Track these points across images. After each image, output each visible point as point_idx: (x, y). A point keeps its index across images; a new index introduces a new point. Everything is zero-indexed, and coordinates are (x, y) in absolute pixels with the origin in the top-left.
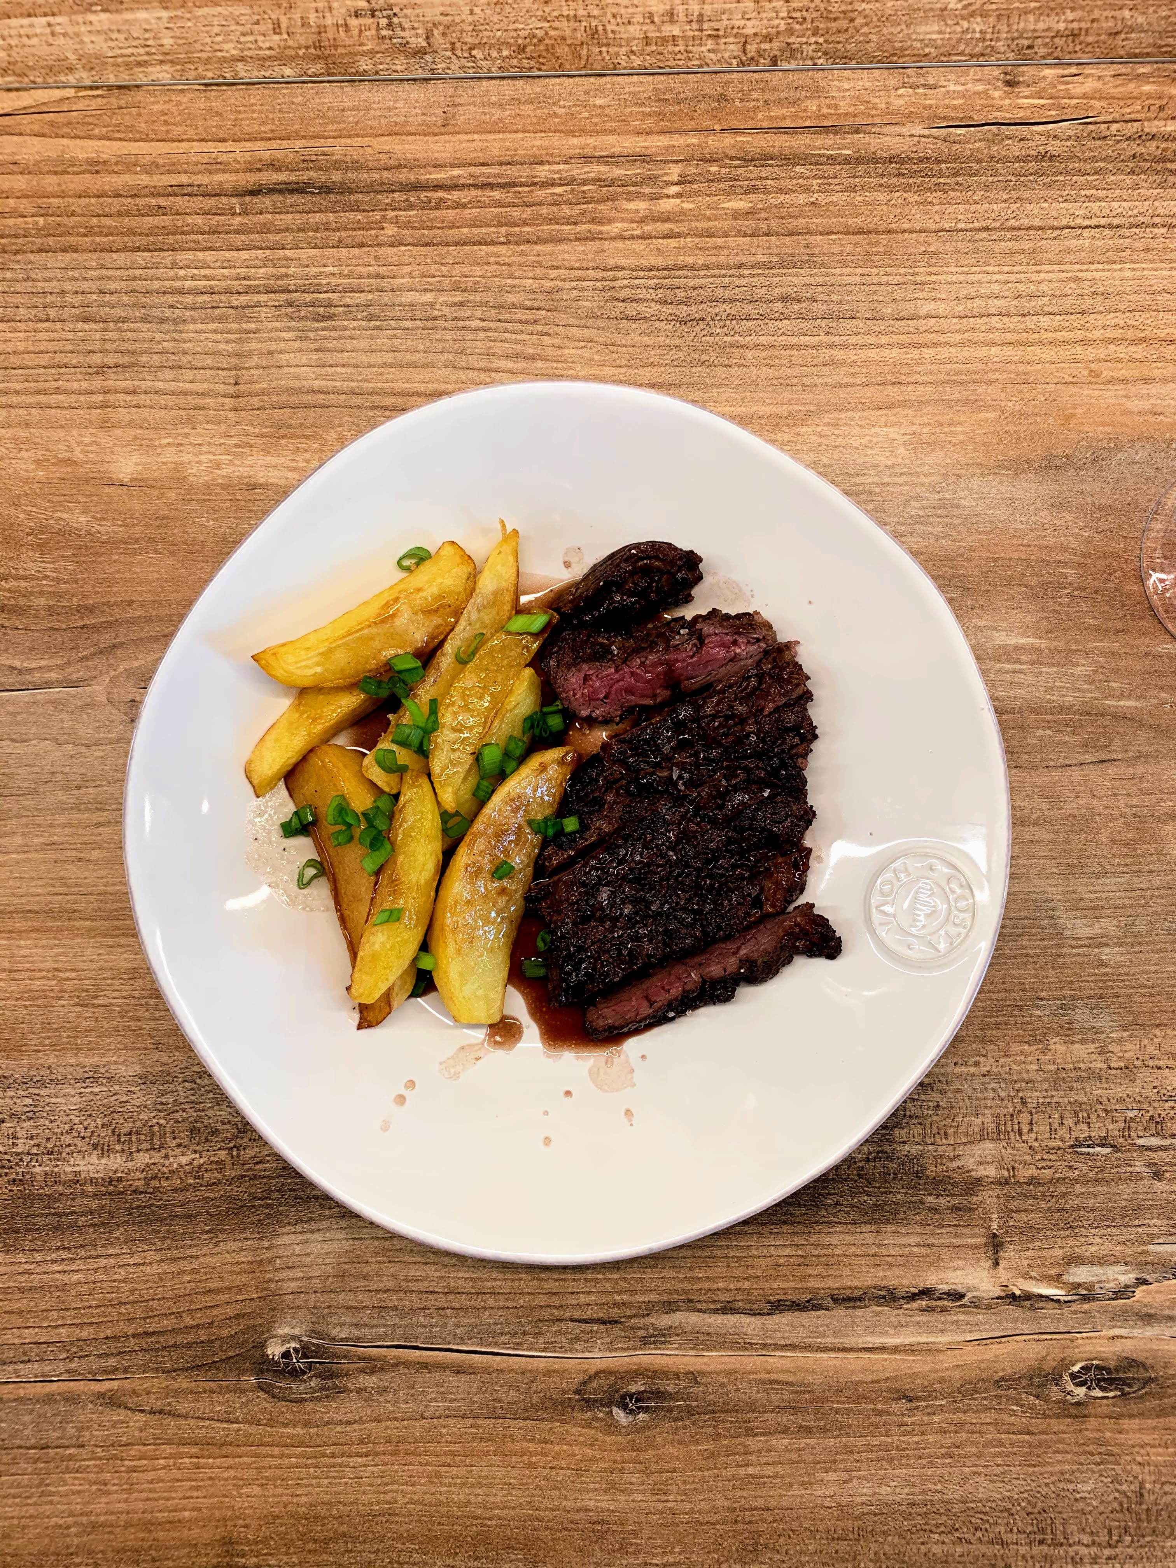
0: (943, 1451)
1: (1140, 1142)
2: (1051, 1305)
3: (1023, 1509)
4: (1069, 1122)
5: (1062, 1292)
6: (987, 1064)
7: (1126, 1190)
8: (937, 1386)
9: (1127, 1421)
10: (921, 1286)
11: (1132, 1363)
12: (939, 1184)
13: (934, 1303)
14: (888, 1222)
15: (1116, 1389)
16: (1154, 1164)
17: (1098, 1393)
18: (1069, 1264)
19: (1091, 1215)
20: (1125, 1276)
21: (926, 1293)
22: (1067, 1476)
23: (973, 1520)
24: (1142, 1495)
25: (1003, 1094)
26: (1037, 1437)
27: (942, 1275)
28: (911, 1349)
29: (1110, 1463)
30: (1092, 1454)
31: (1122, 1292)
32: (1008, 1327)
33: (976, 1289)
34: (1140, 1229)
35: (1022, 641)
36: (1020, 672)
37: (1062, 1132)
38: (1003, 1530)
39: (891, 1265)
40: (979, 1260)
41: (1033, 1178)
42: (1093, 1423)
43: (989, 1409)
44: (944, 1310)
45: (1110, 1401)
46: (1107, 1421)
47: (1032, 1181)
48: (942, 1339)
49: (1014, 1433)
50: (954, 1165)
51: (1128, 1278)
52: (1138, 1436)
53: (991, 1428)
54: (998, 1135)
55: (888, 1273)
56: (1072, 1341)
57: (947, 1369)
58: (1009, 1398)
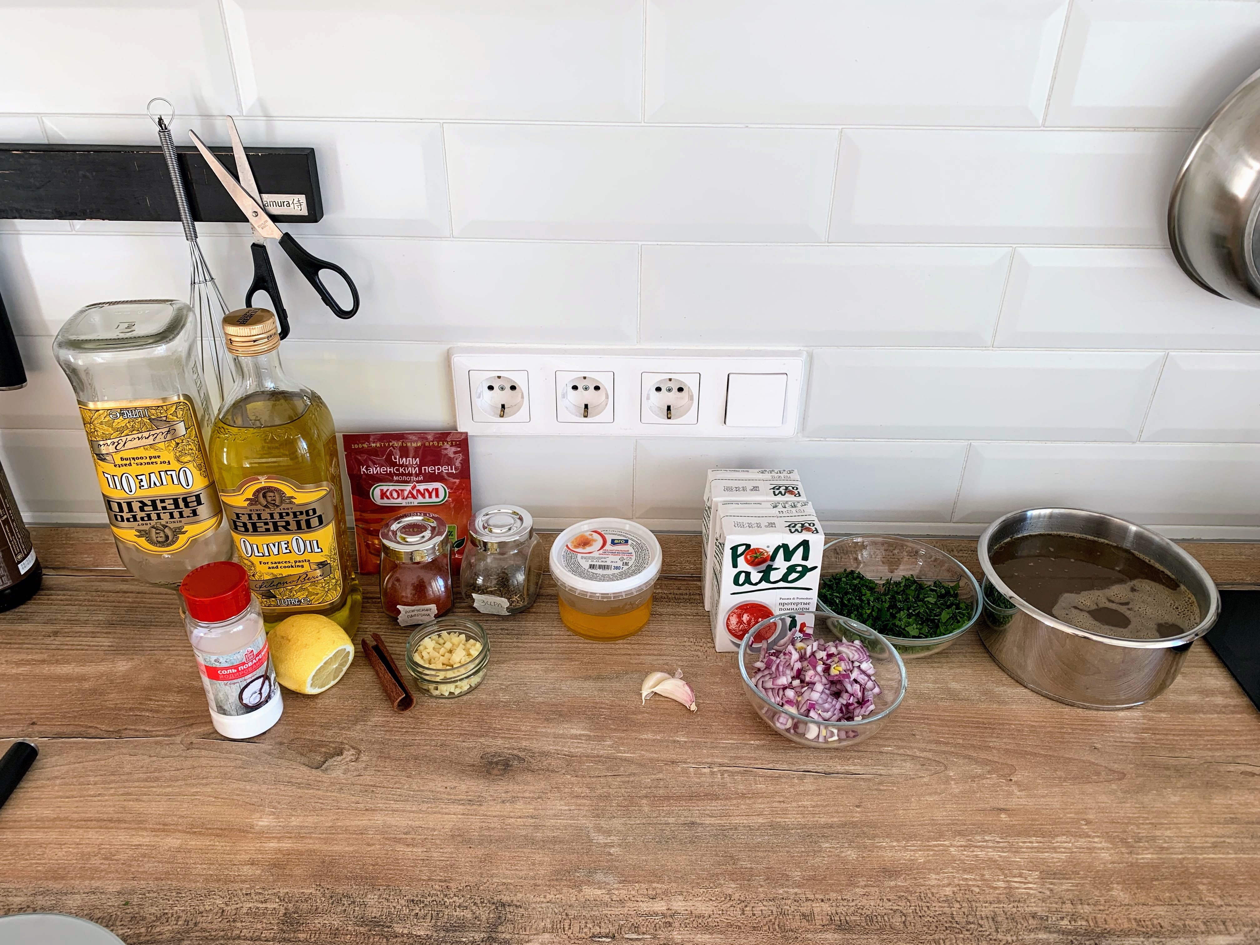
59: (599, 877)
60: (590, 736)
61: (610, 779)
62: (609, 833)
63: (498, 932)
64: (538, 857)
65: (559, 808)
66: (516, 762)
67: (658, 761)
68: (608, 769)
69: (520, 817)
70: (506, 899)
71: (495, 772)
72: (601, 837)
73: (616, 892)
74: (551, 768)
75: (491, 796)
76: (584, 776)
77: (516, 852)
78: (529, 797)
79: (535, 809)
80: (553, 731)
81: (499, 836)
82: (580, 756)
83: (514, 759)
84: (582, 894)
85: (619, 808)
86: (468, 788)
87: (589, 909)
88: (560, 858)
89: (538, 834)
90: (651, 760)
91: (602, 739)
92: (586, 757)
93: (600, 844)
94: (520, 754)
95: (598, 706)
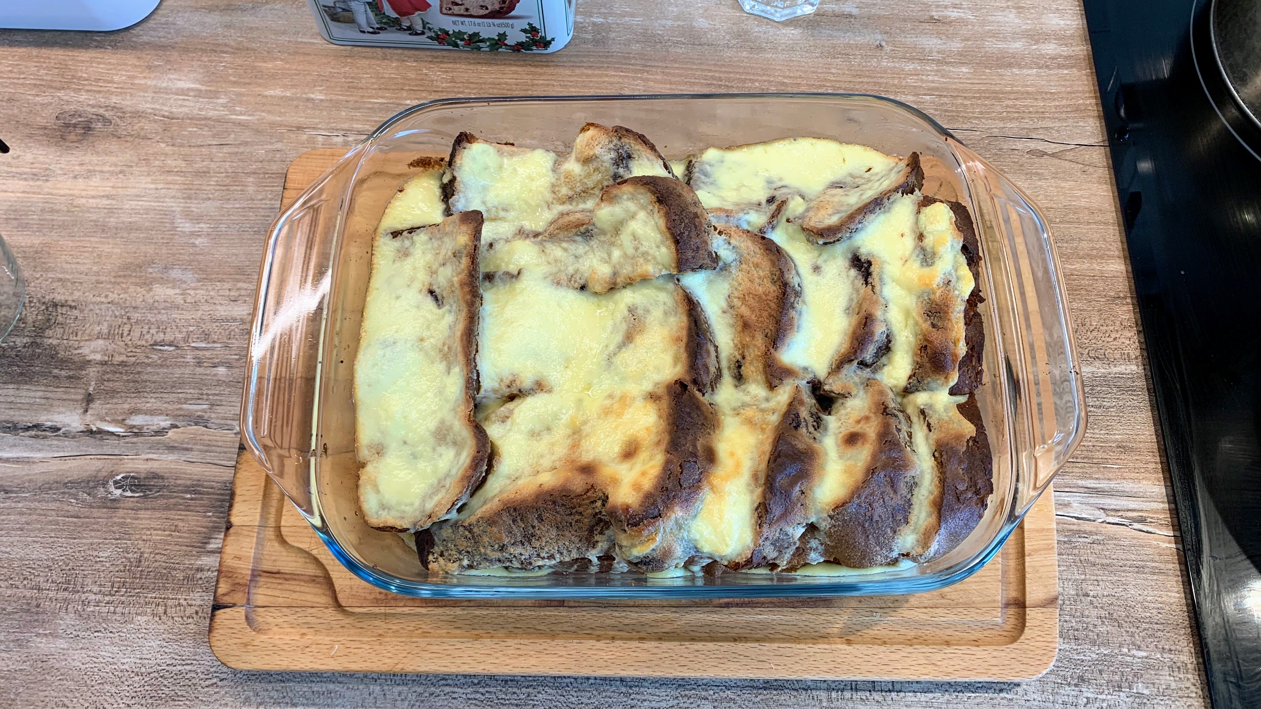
0: (18, 526)
1: (193, 345)
2: (114, 437)
3: (60, 566)
4: (153, 331)
5: (122, 430)
6: (112, 297)
7: (178, 372)
8: (27, 484)
9: (142, 512)
10: (35, 423)
11: (155, 476)
12: (64, 363)
13: (40, 433)
14: (26, 383)
15: (141, 492)
16: (199, 358)
17: (129, 494)
18: (131, 413)
19: (153, 385)
20: (163, 422)
21: (36, 426)
22: (94, 546)
23: (24, 573)
24: (140, 561)
25: (117, 314)
26: (82, 520)
27: (50, 417)
28: (17, 461)
29: (125, 539)
30: (114, 532)
31: (161, 432)
32: (83, 450)
33: (69, 425)
34: (180, 395)
35: (192, 86)
36: (188, 100)
37: (146, 337)
38: (42, 579)
39: (20, 409)
40: (75, 408)
41: (123, 362)
42: (121, 512)
43: (55, 500)
44: (45, 437)
45: (135, 499)
46: (130, 511)
47: (123, 364)
48: (39, 455)
49: (68, 517)
50: (77, 352)
51: (167, 424)
52: (148, 522)
53: (53, 513)
54: (109, 336)
55: (17, 413)
56: (121, 460)
57: (36, 474)
58: (70, 494)
59: (176, 274)
60: (200, 91)
61: (214, 150)
62: (198, 219)
63: (45, 337)
64: (106, 248)
65: (143, 186)
66: (100, 125)
67: (280, 125)
68: (214, 136)
69: (93, 197)
70: (59, 298)
71: (72, 137)
72: (187, 225)
73: (192, 292)
74: (142, 133)
75: (61, 169)
76: (182, 146)
77: (81, 241)
78: (109, 172)
79: (113, 187)
80: (154, 83)
81: (64, 221)
82: (183, 119)
83: (98, 120)
84: (151, 293)
85: (218, 188)
86: (34, 158)
87: (156, 311)
88: (134, 250)
89: (112, 220)
90: (272, 125)
91: (214, 95)
92: (190, 119)
93: (184, 232)
94: (107, 114)
95: (220, 48)
